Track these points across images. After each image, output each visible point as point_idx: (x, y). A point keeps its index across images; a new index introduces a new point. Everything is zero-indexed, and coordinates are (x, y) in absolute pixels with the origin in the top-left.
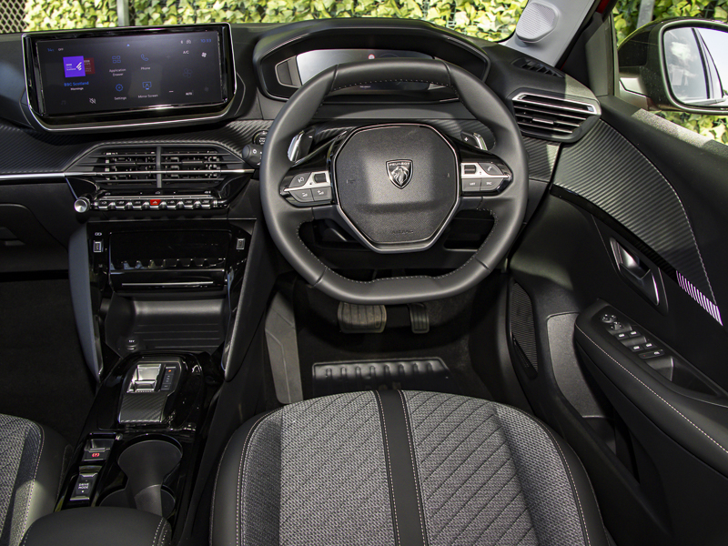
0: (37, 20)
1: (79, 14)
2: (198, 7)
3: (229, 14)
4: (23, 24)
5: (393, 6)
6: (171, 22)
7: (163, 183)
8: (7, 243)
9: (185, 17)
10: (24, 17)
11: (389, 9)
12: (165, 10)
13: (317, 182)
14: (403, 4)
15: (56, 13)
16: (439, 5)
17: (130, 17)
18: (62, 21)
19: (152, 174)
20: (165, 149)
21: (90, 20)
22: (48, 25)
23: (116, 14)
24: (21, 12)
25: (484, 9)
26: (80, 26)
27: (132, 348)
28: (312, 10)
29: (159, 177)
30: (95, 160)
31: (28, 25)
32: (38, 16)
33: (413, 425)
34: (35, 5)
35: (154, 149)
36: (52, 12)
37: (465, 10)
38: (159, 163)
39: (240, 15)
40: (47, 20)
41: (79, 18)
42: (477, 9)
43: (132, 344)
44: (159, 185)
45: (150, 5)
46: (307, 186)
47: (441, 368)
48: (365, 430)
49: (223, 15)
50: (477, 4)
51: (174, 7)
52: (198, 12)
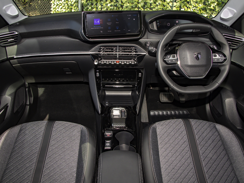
0: (54, 9)
1: (67, 7)
2: (103, 5)
3: (112, 7)
4: (50, 10)
5: (162, 6)
6: (94, 10)
7: (119, 56)
8: (67, 73)
9: (99, 8)
10: (51, 9)
11: (161, 7)
12: (93, 6)
13: (173, 58)
14: (165, 6)
15: (61, 7)
16: (176, 6)
17: (82, 8)
18: (62, 10)
19: (116, 54)
20: (119, 46)
21: (70, 9)
22: (58, 11)
23: (78, 7)
24: (50, 7)
25: (190, 8)
26: (67, 11)
27: (107, 105)
28: (138, 7)
29: (118, 55)
30: (99, 49)
31: (52, 11)
32: (55, 8)
33: (194, 129)
34: (54, 5)
35: (116, 46)
36: (59, 7)
37: (184, 8)
38: (118, 51)
39: (115, 8)
40: (57, 9)
41: (67, 9)
42: (187, 8)
43: (107, 103)
44: (118, 57)
45: (88, 5)
46: (170, 59)
47: (187, 113)
48: (181, 130)
49: (110, 8)
50: (188, 6)
51: (95, 5)
52: (103, 7)
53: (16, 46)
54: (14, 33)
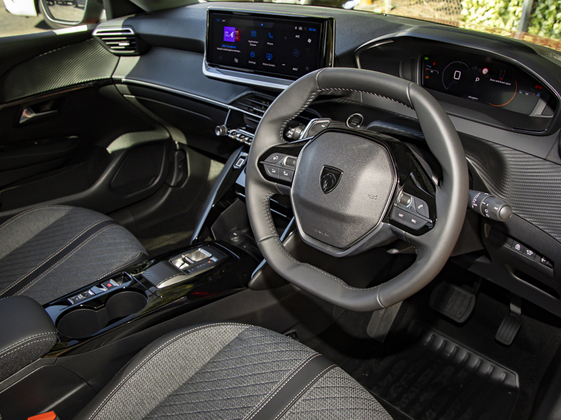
43: (235, 236)
53: (137, 59)
54: (129, 31)
